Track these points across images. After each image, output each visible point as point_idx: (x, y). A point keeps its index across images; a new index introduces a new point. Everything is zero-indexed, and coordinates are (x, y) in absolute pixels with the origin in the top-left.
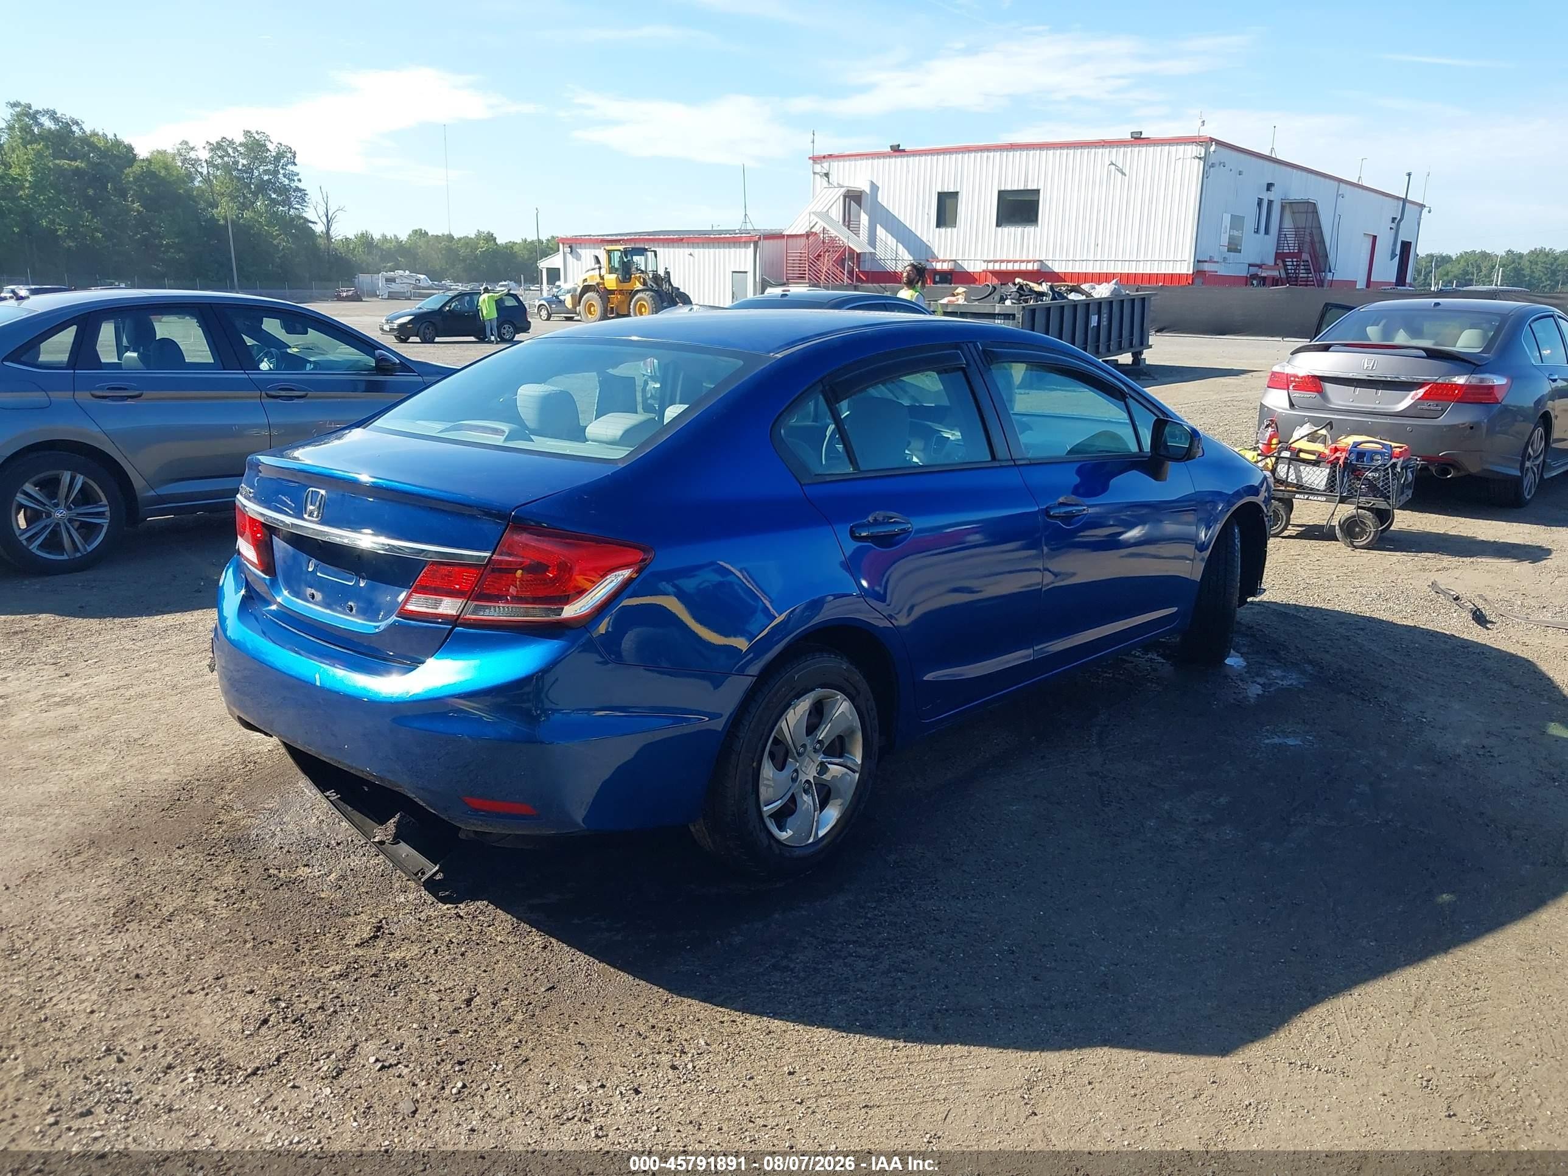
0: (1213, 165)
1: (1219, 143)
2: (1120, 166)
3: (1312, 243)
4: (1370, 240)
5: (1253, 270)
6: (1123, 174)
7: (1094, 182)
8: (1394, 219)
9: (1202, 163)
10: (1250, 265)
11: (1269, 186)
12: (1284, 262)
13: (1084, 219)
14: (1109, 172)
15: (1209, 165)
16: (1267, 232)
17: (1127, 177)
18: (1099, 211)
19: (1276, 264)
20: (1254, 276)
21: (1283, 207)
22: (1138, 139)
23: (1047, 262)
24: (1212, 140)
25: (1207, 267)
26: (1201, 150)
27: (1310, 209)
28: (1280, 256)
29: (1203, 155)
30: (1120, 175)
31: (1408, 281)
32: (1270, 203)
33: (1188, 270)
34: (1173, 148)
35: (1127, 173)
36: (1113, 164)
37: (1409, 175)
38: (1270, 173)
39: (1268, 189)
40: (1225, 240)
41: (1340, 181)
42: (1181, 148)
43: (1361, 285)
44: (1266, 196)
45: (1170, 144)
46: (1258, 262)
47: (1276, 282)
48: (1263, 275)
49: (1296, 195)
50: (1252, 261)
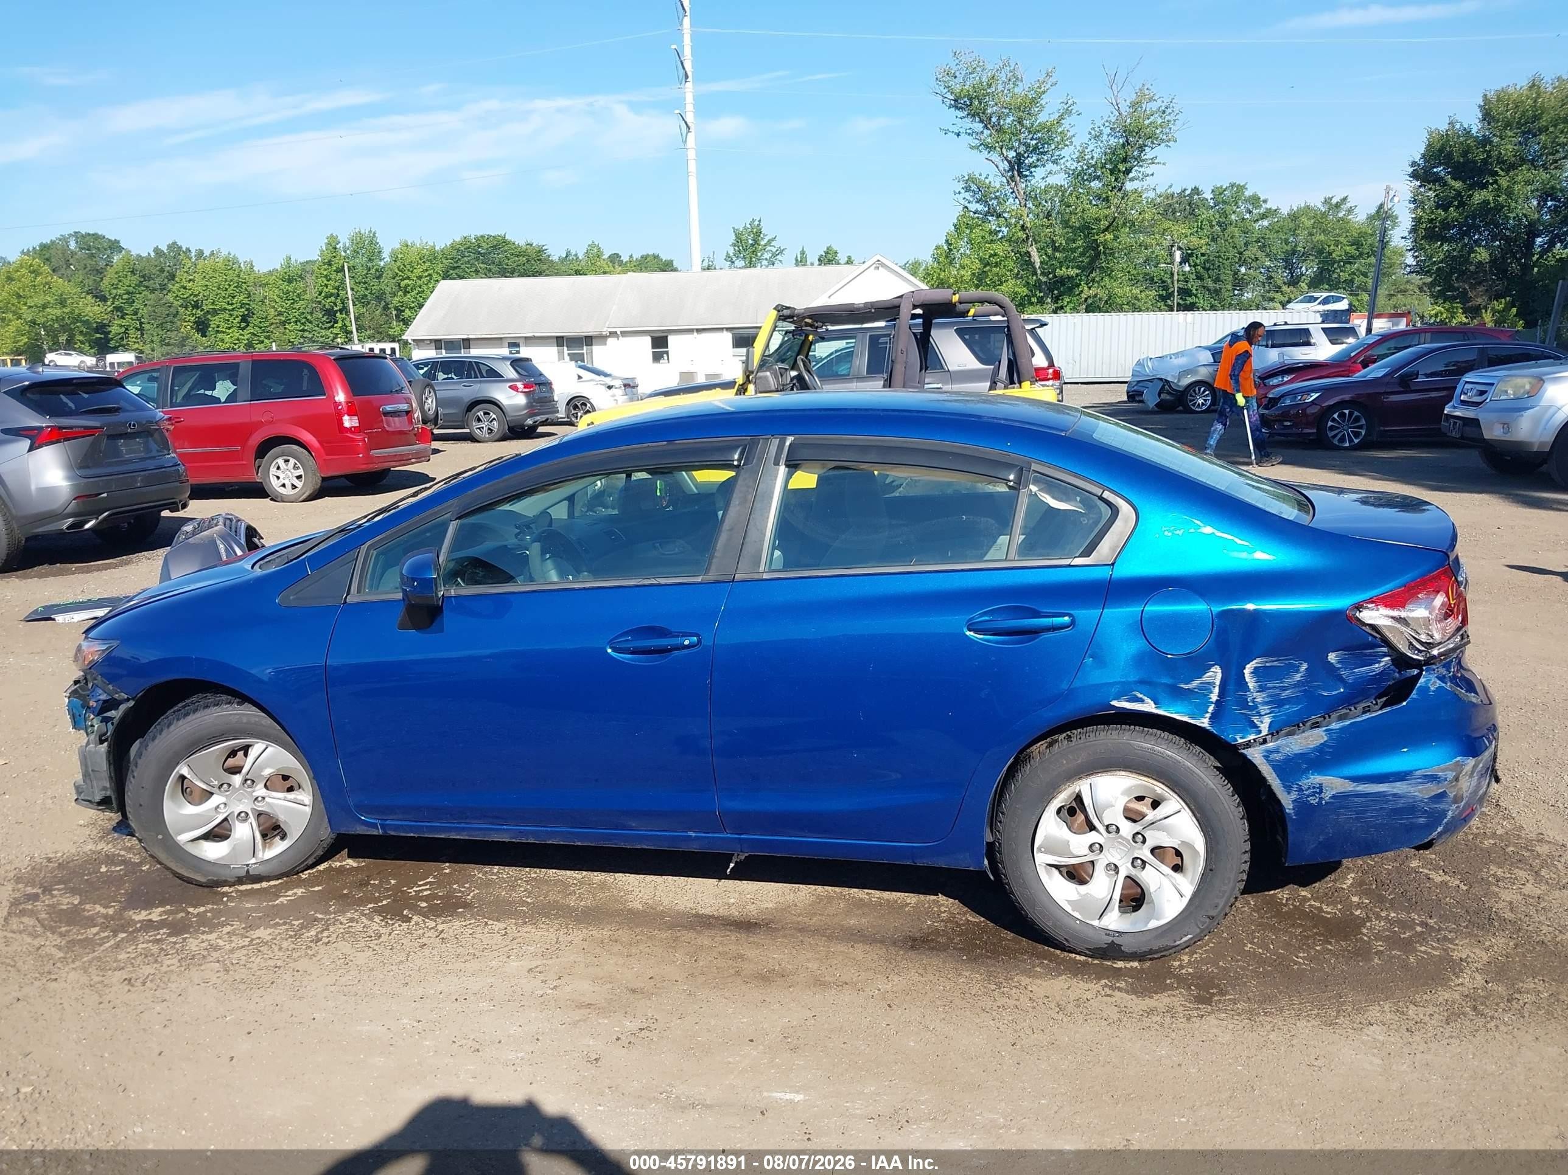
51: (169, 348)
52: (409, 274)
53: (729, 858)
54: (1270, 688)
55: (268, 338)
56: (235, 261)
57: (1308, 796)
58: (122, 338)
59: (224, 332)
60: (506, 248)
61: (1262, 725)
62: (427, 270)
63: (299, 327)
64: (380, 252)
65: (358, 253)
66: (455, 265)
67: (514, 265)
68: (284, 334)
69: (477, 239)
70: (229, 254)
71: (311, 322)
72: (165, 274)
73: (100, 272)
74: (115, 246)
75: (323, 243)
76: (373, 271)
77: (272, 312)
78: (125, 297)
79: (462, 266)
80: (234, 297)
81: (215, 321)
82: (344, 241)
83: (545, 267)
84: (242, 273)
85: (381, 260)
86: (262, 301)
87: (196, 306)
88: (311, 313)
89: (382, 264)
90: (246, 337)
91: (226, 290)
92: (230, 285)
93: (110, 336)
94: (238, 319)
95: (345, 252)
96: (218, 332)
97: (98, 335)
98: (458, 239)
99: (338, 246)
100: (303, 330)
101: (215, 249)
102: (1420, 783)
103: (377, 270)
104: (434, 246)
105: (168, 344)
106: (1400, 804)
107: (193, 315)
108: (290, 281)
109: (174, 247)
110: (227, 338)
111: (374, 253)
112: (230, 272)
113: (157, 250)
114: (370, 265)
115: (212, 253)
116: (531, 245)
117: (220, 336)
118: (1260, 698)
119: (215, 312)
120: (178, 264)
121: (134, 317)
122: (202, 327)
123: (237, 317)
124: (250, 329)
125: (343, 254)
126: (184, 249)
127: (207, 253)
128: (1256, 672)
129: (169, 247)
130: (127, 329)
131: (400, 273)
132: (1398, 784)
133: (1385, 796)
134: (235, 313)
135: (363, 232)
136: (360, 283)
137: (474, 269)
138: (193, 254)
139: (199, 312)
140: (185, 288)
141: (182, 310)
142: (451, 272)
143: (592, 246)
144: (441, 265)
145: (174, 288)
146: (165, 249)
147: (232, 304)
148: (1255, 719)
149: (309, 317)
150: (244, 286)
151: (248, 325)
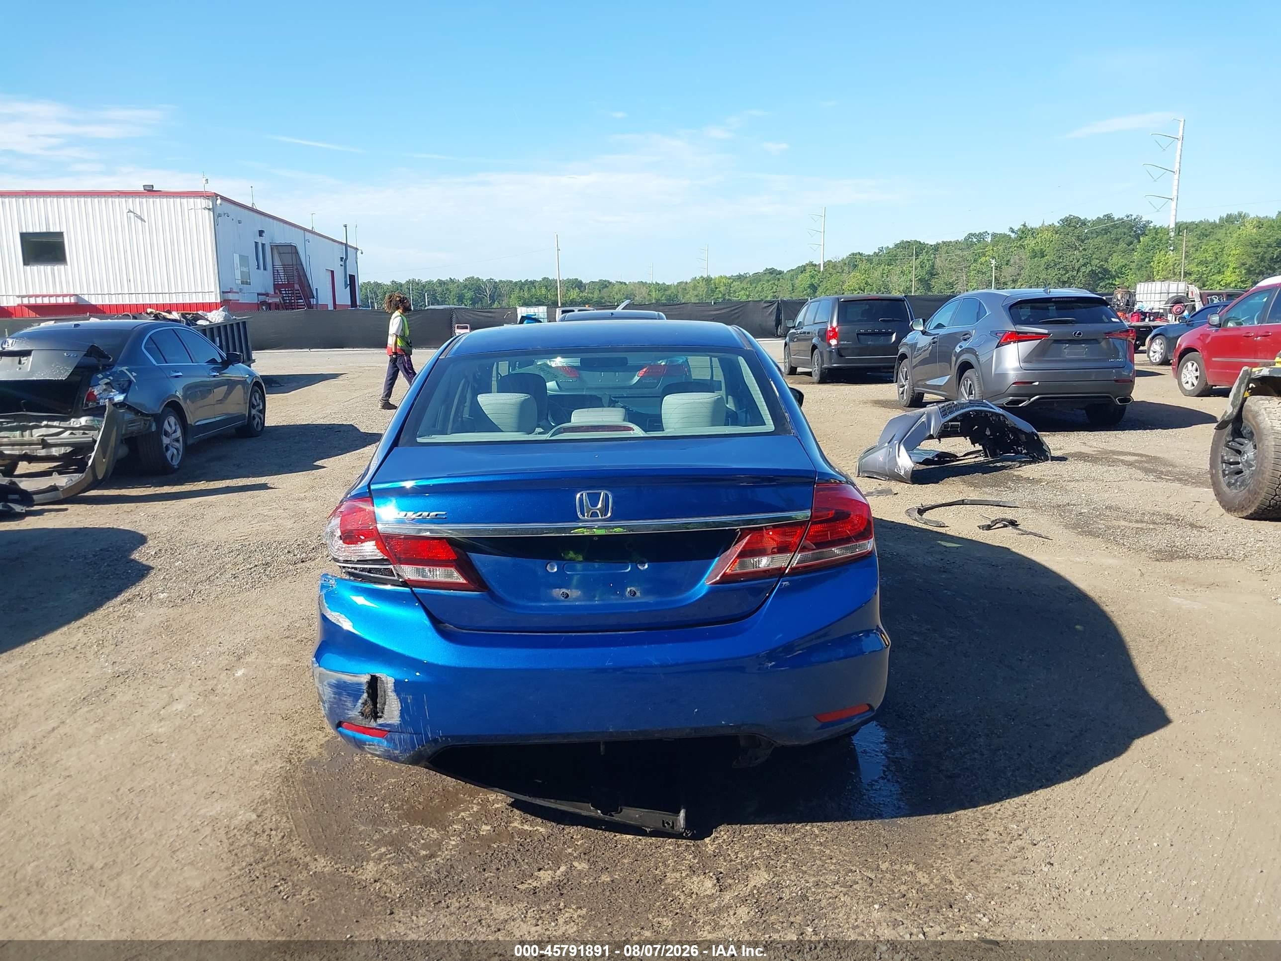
0: (219, 215)
1: (223, 198)
2: (139, 214)
3: (299, 276)
4: (330, 273)
5: (262, 298)
6: (142, 220)
7: (116, 228)
8: (342, 259)
9: (212, 213)
10: (259, 294)
11: (261, 233)
12: (280, 291)
13: (112, 258)
14: (129, 218)
15: (217, 216)
16: (265, 269)
17: (147, 224)
18: (125, 252)
19: (275, 293)
20: (263, 303)
21: (272, 249)
22: (150, 191)
23: (83, 296)
24: (217, 195)
25: (231, 296)
26: (208, 203)
27: (292, 250)
28: (277, 287)
29: (211, 207)
30: (139, 221)
31: (358, 304)
32: (263, 245)
33: (216, 299)
34: (185, 201)
35: (146, 219)
36: (131, 212)
37: (346, 226)
38: (260, 223)
39: (261, 235)
40: (238, 275)
41: (305, 230)
42: (191, 200)
43: (331, 307)
44: (260, 240)
45: (180, 197)
46: (263, 292)
47: (277, 307)
48: (270, 301)
49: (280, 240)
50: (260, 292)
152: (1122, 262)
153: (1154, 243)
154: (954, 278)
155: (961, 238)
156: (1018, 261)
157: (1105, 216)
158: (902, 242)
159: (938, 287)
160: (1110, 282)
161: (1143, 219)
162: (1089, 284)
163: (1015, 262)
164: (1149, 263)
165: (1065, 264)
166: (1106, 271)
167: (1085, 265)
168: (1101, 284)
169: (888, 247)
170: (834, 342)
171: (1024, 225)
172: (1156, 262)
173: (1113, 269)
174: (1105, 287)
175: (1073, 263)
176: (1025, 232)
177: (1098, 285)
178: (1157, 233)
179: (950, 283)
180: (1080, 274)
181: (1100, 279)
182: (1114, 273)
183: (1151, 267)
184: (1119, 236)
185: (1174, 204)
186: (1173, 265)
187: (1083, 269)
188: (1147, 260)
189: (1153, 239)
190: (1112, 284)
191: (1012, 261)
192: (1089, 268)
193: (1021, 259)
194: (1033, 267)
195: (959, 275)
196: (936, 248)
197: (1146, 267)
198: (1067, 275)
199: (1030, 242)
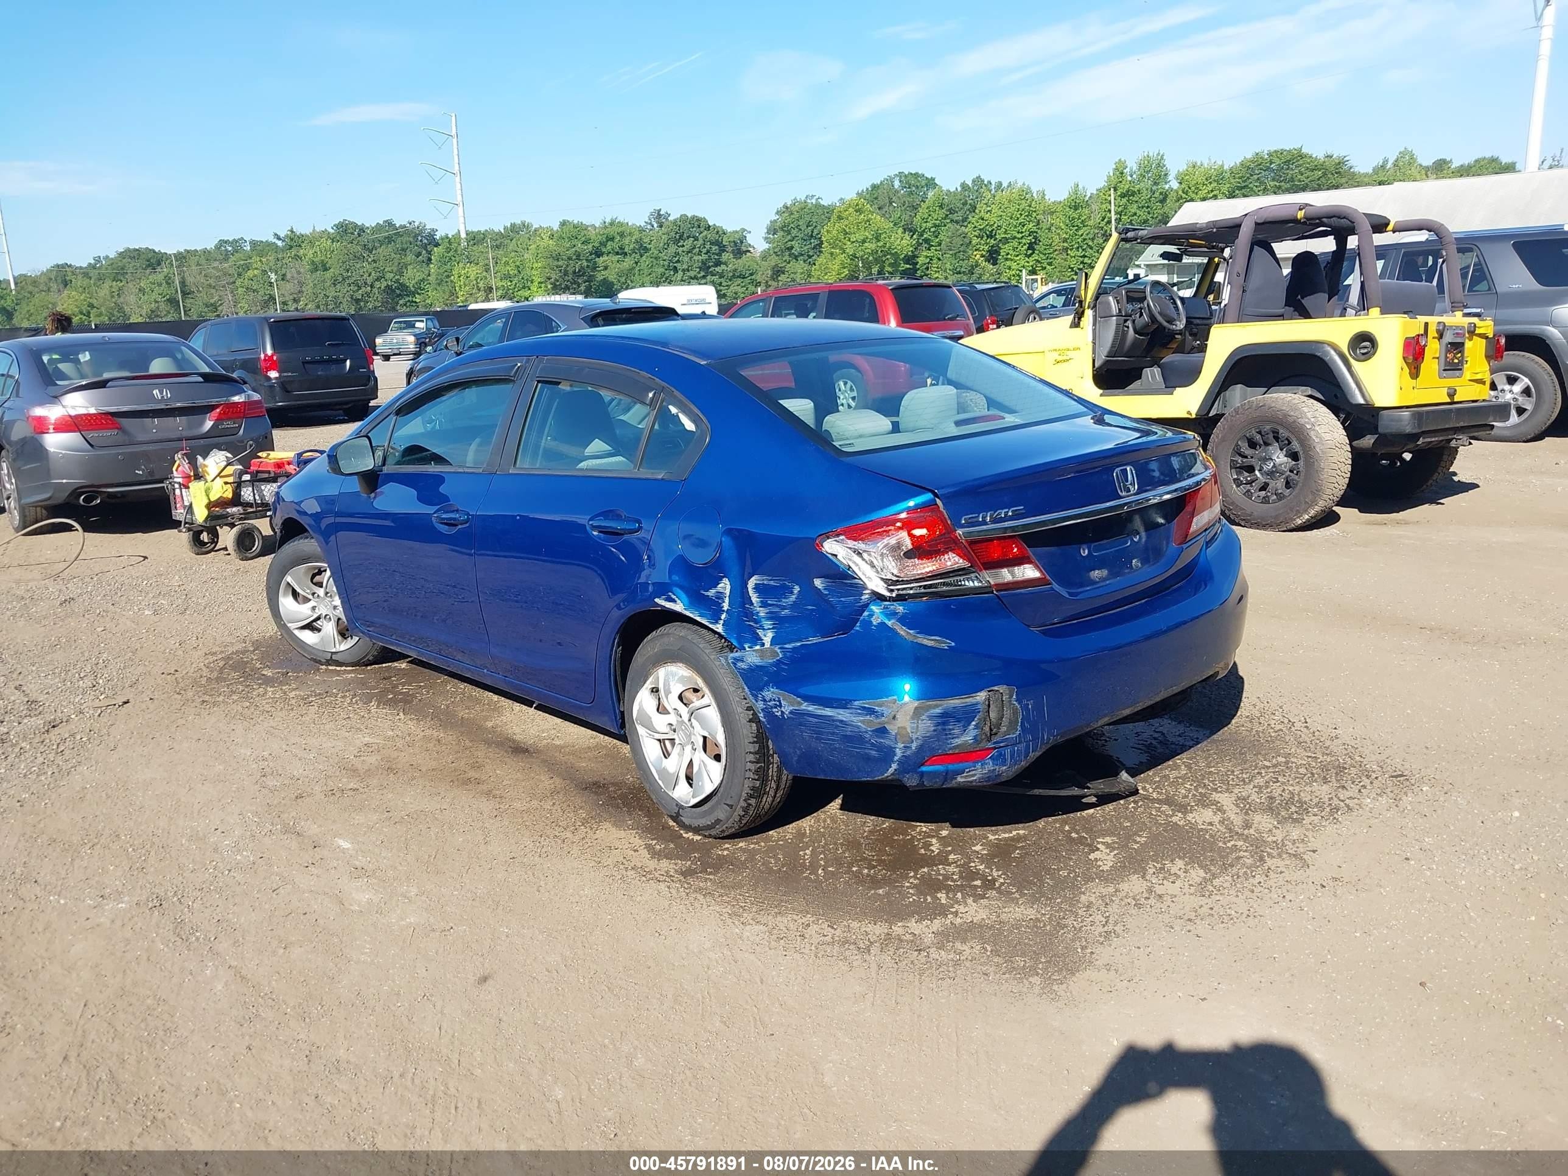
51: (959, 276)
52: (1193, 196)
53: (534, 702)
54: (771, 605)
55: (1050, 264)
56: (1028, 191)
57: (772, 708)
58: (927, 269)
59: (1012, 260)
60: (1301, 162)
61: (765, 638)
62: (1212, 191)
63: (1080, 253)
64: (1166, 175)
65: (1144, 176)
66: (1243, 185)
67: (1307, 181)
68: (1066, 260)
69: (1270, 154)
70: (1024, 184)
71: (1091, 248)
72: (968, 207)
73: (915, 208)
74: (931, 183)
75: (1109, 169)
76: (1157, 195)
77: (1056, 239)
78: (932, 230)
79: (1250, 186)
80: (1023, 226)
81: (1005, 249)
82: (1132, 165)
83: (1343, 180)
84: (1034, 203)
85: (1166, 183)
86: (1049, 229)
87: (990, 236)
88: (1093, 239)
89: (1167, 187)
90: (1031, 264)
91: (1018, 219)
92: (1021, 215)
93: (918, 267)
94: (1026, 247)
95: (1131, 176)
96: (1007, 259)
97: (908, 266)
98: (1249, 156)
99: (1125, 171)
100: (1084, 256)
101: (1012, 180)
102: (859, 714)
103: (1161, 193)
104: (1222, 166)
105: (959, 273)
106: (848, 731)
107: (987, 244)
108: (1076, 208)
109: (978, 181)
110: (1014, 266)
111: (1161, 176)
112: (1023, 201)
113: (964, 186)
114: (1154, 188)
115: (1010, 184)
116: (1331, 157)
117: (1008, 263)
118: (762, 612)
119: (1006, 241)
120: (980, 196)
121: (938, 248)
122: (993, 256)
123: (1025, 244)
124: (1035, 257)
125: (1129, 178)
126: (986, 182)
127: (1005, 185)
128: (757, 588)
129: (974, 181)
130: (931, 260)
131: (1184, 196)
132: (841, 711)
133: (834, 721)
134: (1024, 241)
135: (1151, 155)
136: (1143, 207)
137: (1262, 187)
138: (993, 187)
139: (992, 241)
140: (983, 219)
141: (975, 241)
142: (1237, 192)
143: (1402, 154)
144: (1228, 185)
145: (973, 220)
146: (970, 183)
147: (1022, 233)
148: (760, 632)
149: (1090, 243)
150: (1034, 214)
151: (1034, 253)
152: (419, 276)
153: (449, 255)
154: (216, 298)
155: (211, 245)
156: (295, 275)
157: (385, 222)
158: (128, 250)
159: (195, 308)
160: (410, 299)
161: (427, 227)
162: (387, 302)
163: (292, 277)
164: (448, 276)
165: (354, 279)
166: (403, 287)
167: (378, 279)
168: (401, 302)
169: (107, 257)
170: (273, 374)
171: (292, 231)
172: (456, 276)
173: (411, 284)
174: (405, 305)
175: (364, 278)
176: (294, 241)
177: (398, 303)
178: (450, 243)
179: (212, 305)
180: (375, 290)
181: (398, 296)
182: (413, 289)
183: (452, 281)
184: (405, 246)
185: (460, 209)
186: (476, 280)
187: (377, 284)
188: (446, 274)
189: (449, 250)
190: (413, 301)
191: (289, 276)
192: (384, 284)
193: (299, 273)
194: (316, 282)
195: (222, 293)
196: (182, 258)
197: (447, 282)
198: (360, 292)
199: (308, 253)
